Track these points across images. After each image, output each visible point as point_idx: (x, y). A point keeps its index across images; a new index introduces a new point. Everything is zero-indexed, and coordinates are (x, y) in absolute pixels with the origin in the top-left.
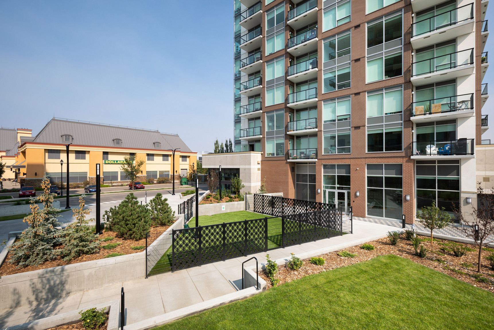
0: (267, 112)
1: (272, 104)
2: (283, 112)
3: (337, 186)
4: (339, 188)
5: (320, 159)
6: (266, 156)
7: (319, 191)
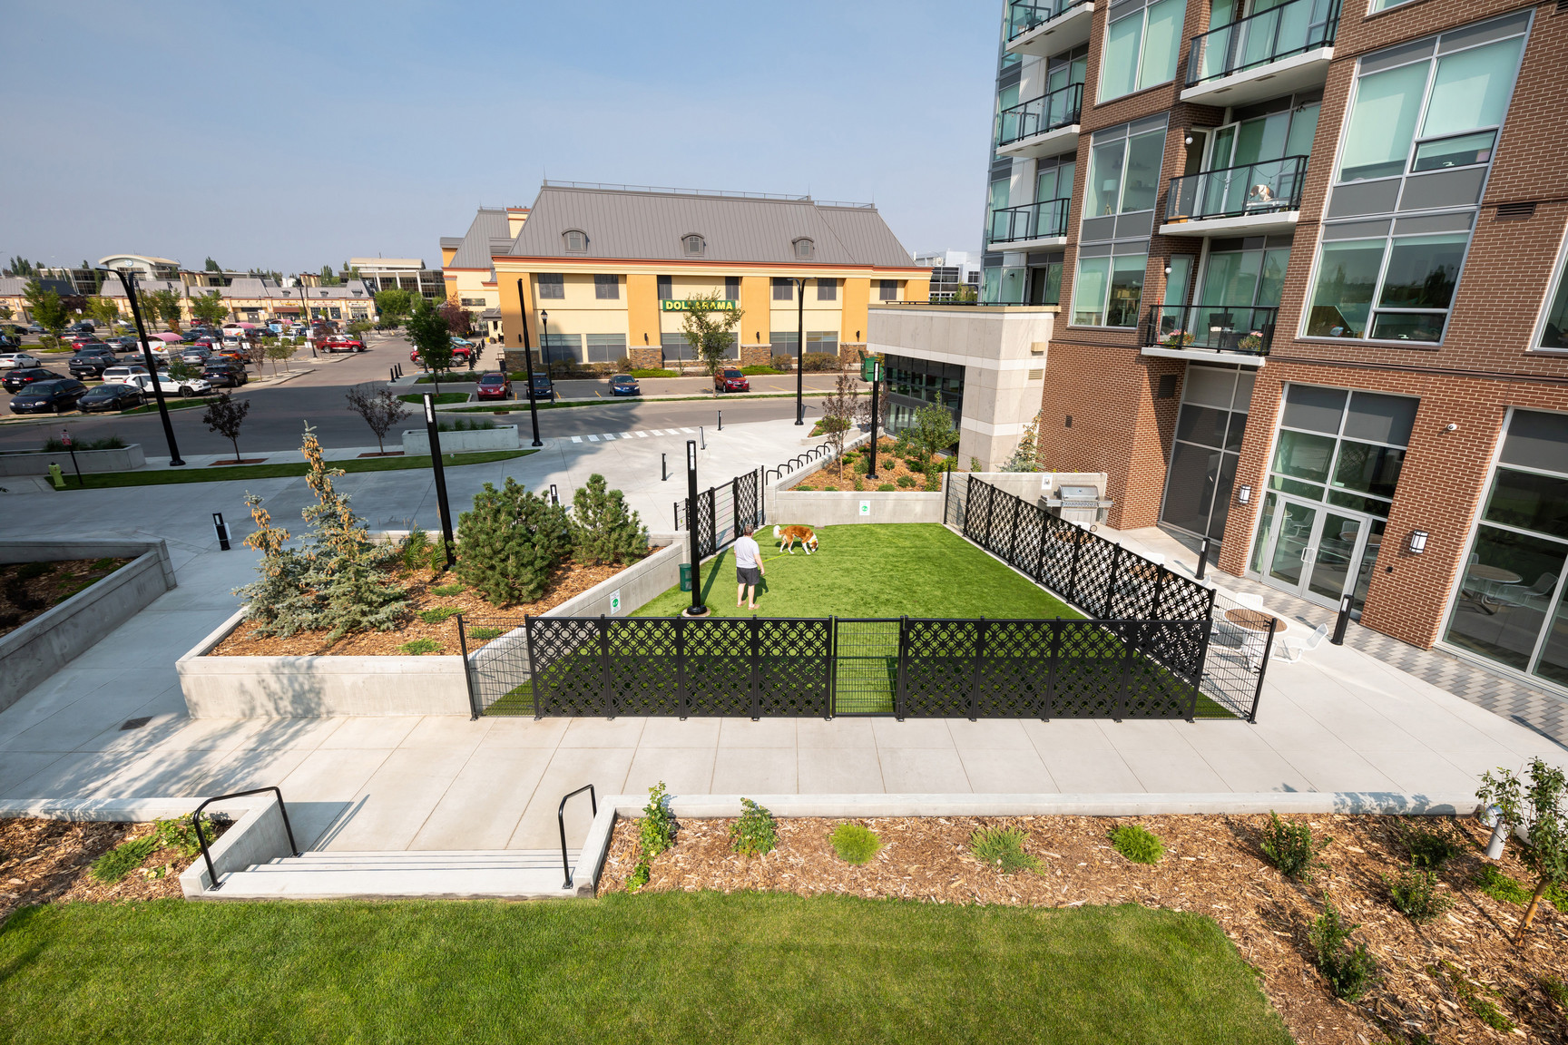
0: (1099, 132)
1: (1124, 93)
2: (1161, 127)
3: (1332, 485)
4: (1336, 498)
5: (1277, 360)
6: (1071, 323)
7: (1245, 495)
